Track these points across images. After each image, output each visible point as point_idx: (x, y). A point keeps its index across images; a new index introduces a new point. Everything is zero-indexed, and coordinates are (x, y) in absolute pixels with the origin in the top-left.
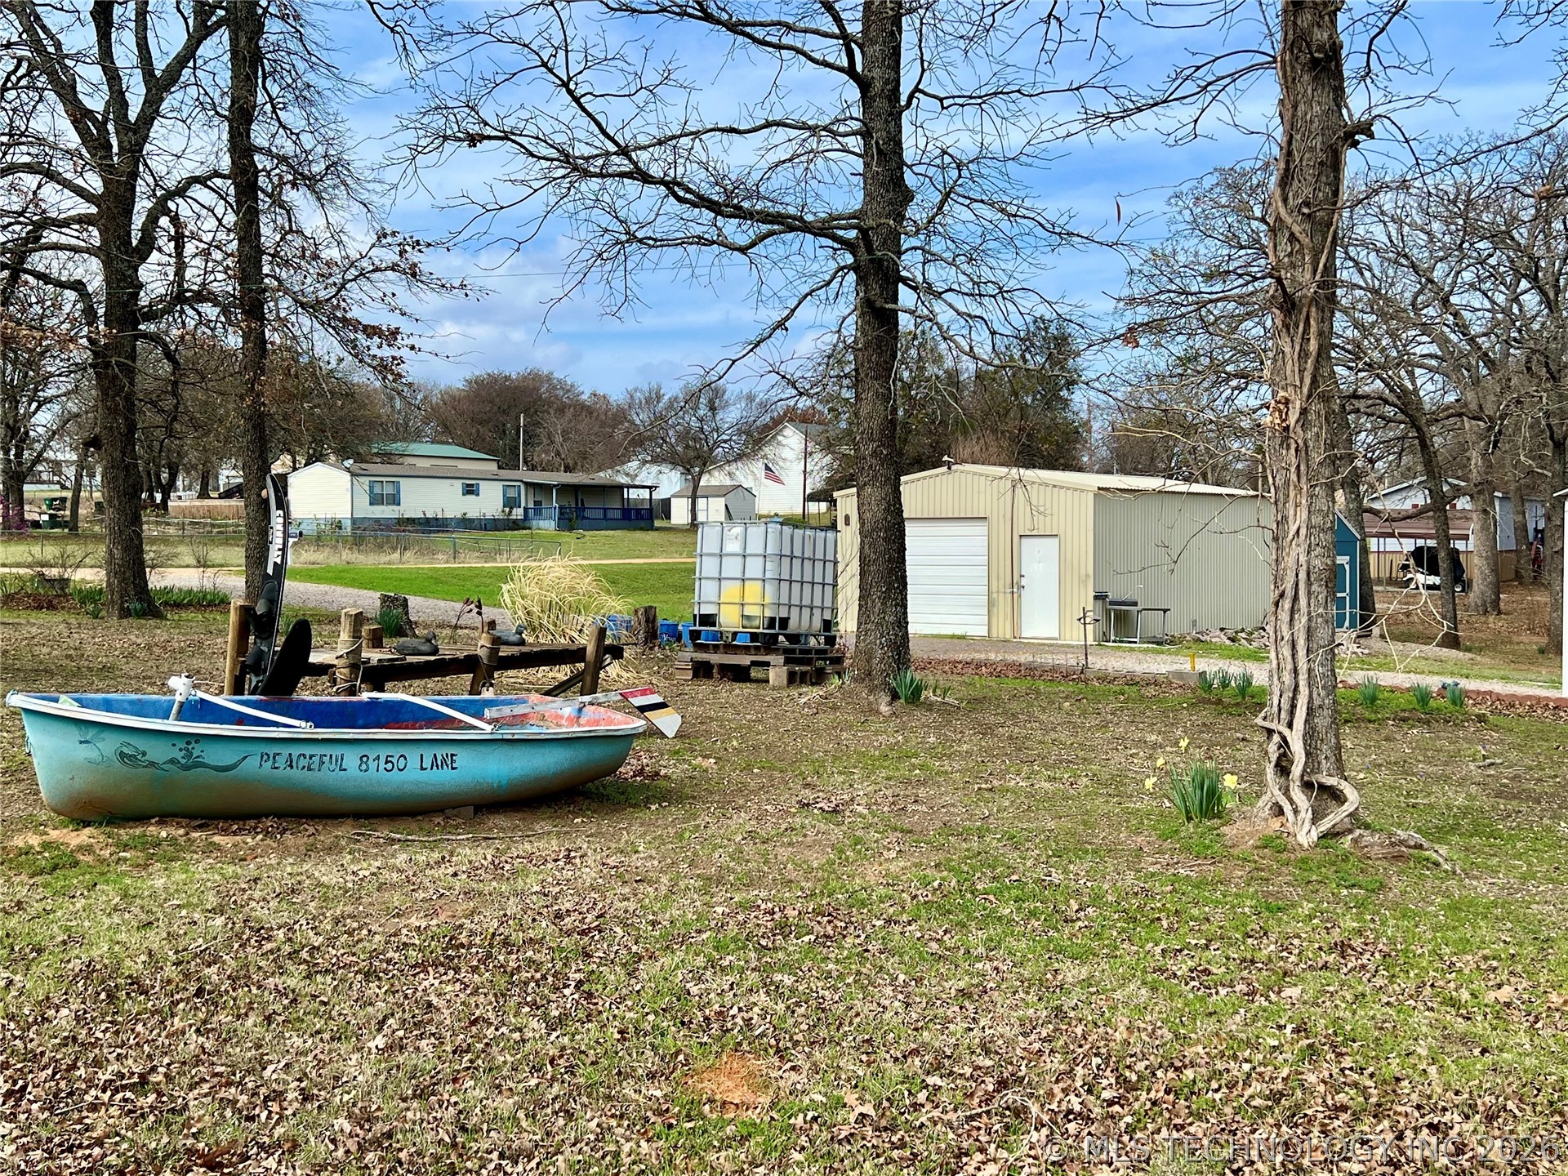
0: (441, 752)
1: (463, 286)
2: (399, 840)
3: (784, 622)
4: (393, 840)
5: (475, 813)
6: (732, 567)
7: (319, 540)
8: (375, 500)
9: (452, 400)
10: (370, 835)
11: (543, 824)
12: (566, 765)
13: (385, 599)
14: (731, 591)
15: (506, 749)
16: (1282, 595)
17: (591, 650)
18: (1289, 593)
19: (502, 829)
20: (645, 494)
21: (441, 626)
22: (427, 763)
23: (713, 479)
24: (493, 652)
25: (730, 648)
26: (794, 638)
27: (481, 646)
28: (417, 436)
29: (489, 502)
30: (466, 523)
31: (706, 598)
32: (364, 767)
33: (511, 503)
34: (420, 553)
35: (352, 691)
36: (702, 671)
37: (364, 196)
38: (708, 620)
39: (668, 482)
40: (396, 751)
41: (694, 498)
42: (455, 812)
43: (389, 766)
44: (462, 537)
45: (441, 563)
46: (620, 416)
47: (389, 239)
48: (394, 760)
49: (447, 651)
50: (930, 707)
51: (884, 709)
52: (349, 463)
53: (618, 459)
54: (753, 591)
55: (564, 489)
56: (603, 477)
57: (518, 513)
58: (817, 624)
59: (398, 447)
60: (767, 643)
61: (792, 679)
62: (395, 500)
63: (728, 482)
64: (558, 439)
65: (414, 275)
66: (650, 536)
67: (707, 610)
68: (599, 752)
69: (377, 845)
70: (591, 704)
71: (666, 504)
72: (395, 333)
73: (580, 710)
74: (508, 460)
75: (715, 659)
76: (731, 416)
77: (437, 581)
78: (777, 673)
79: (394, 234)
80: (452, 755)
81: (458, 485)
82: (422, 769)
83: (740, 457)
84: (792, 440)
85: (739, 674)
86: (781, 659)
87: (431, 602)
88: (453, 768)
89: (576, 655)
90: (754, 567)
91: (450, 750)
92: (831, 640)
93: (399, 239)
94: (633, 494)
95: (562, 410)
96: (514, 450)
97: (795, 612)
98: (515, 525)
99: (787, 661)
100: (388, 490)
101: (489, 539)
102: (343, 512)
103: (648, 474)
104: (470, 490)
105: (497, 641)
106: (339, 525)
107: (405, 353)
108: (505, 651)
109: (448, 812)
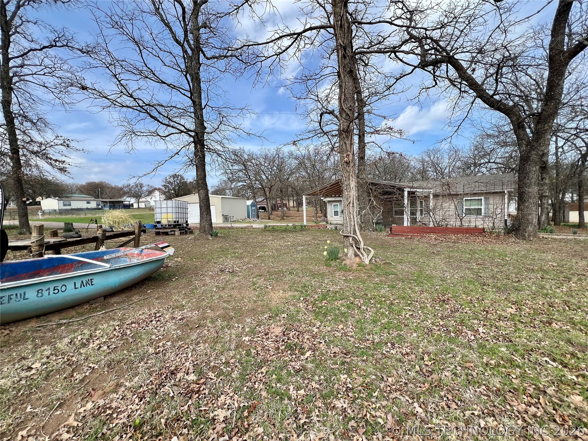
0: (85, 280)
1: (83, 150)
2: (65, 323)
3: (178, 222)
4: (61, 324)
5: (105, 299)
6: (164, 210)
7: (50, 213)
8: (65, 205)
9: (83, 187)
10: (46, 325)
11: (135, 296)
12: (142, 273)
13: (66, 224)
14: (164, 216)
15: (117, 272)
16: (350, 203)
17: (136, 231)
18: (352, 202)
19: (118, 303)
20: (128, 203)
21: (83, 229)
22: (78, 285)
23: (143, 199)
24: (104, 235)
25: (164, 228)
26: (180, 225)
27: (99, 234)
28: (75, 193)
29: (93, 205)
30: (88, 209)
31: (158, 218)
32: (40, 295)
33: (98, 205)
34: (77, 215)
35: (41, 255)
36: (158, 234)
37: (51, 127)
38: (159, 222)
39: (133, 201)
40: (59, 285)
41: (138, 203)
42: (95, 301)
43: (56, 291)
44: (87, 212)
45: (82, 216)
46: (121, 189)
47: (60, 138)
48: (59, 288)
49: (85, 235)
50: (220, 237)
51: (210, 238)
52: (57, 198)
53: (121, 197)
54: (170, 215)
55: (110, 202)
56: (119, 200)
57: (100, 207)
58: (185, 221)
59: (70, 195)
60: (175, 226)
61: (181, 233)
62: (70, 205)
63: (145, 200)
64: (108, 193)
65: (68, 146)
66: (130, 210)
67: (158, 220)
68: (153, 266)
69: (51, 330)
70: (145, 249)
71: (132, 204)
72: (64, 162)
73: (142, 251)
74: (97, 197)
75: (161, 231)
76: (145, 189)
77: (81, 220)
78: (177, 233)
79: (61, 137)
80: (91, 280)
81: (86, 202)
82: (75, 288)
83: (147, 196)
84: (157, 193)
85: (166, 234)
86: (178, 230)
87: (80, 224)
88: (92, 285)
89: (132, 233)
90: (170, 210)
91: (90, 278)
92: (187, 225)
93: (63, 138)
94: (125, 203)
95: (108, 188)
96: (98, 196)
97: (180, 219)
98: (100, 209)
99: (180, 230)
100: (68, 203)
101: (94, 212)
102: (56, 208)
103: (128, 199)
104: (88, 203)
105: (105, 231)
106: (55, 210)
107: (67, 166)
108: (108, 234)
109: (91, 302)
